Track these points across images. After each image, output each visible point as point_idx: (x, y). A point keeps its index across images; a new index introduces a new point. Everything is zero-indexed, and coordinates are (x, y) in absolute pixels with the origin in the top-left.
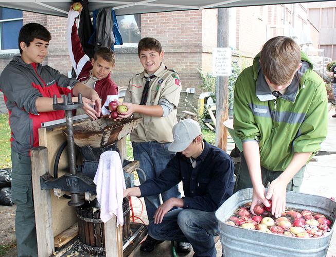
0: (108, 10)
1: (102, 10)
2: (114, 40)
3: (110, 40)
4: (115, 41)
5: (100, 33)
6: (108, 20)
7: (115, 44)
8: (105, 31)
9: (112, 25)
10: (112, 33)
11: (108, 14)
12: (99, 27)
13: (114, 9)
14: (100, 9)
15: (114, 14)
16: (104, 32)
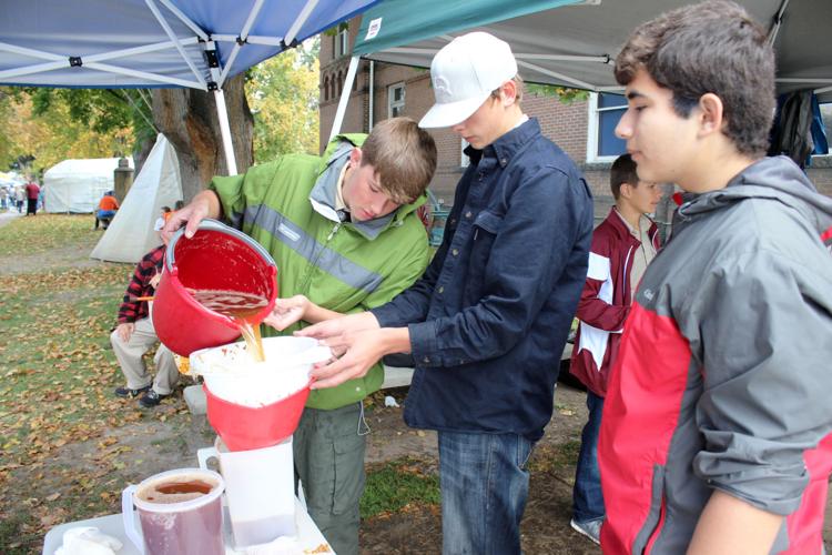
0: (806, 95)
1: (793, 95)
2: (811, 145)
3: (804, 145)
4: (813, 148)
5: (787, 135)
6: (804, 113)
7: (814, 153)
8: (796, 132)
9: (811, 120)
10: (809, 134)
11: (804, 102)
12: (785, 123)
13: (816, 92)
14: (789, 94)
15: (816, 101)
16: (794, 133)
